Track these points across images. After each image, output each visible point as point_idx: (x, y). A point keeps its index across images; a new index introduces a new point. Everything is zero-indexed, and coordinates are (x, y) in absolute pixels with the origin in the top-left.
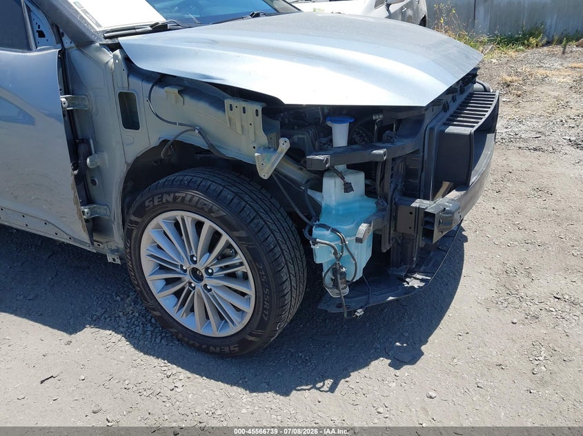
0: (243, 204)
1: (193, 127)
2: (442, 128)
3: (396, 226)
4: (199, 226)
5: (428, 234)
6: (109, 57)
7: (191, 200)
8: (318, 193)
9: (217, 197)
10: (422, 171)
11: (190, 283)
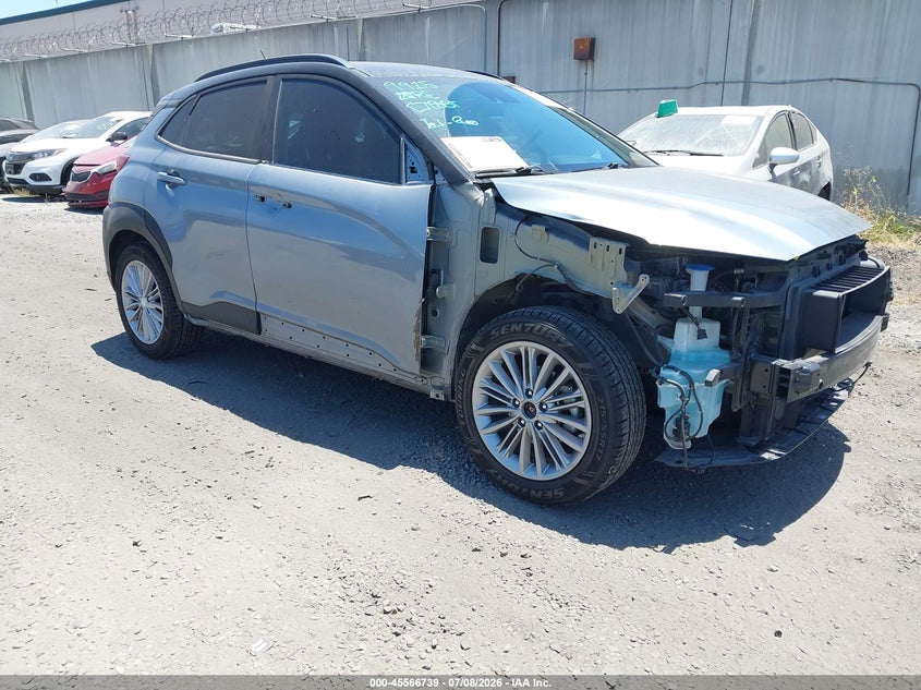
0: (592, 338)
1: (553, 263)
2: (809, 291)
3: (749, 383)
4: (541, 358)
5: (783, 393)
6: (479, 196)
7: (539, 330)
8: (669, 340)
9: (566, 329)
10: (782, 331)
11: (520, 419)
